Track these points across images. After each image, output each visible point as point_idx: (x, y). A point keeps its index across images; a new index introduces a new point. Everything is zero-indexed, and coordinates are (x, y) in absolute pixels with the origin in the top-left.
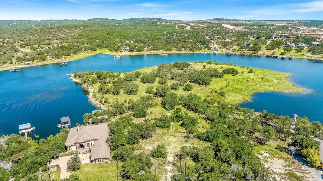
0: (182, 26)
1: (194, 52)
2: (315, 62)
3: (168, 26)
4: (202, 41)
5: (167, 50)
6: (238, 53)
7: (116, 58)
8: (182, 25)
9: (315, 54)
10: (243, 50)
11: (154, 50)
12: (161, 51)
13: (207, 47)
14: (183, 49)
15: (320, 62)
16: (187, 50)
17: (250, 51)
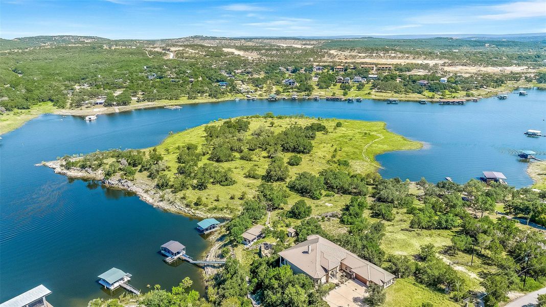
0: (157, 52)
1: (220, 100)
2: (389, 103)
3: (131, 54)
4: (219, 79)
5: (171, 99)
6: (285, 96)
7: (90, 121)
8: (156, 49)
9: (381, 92)
10: (290, 92)
11: (149, 100)
12: (162, 100)
13: (234, 89)
14: (199, 95)
15: (394, 102)
16: (206, 96)
17: (299, 92)
